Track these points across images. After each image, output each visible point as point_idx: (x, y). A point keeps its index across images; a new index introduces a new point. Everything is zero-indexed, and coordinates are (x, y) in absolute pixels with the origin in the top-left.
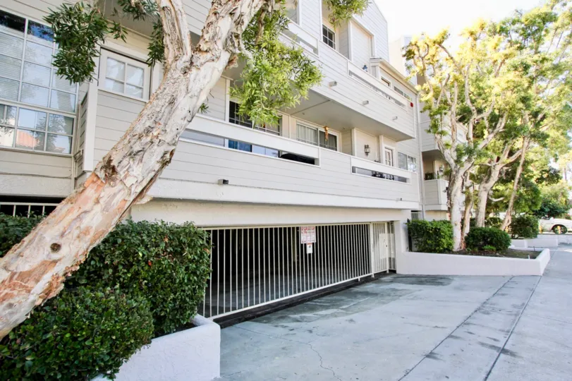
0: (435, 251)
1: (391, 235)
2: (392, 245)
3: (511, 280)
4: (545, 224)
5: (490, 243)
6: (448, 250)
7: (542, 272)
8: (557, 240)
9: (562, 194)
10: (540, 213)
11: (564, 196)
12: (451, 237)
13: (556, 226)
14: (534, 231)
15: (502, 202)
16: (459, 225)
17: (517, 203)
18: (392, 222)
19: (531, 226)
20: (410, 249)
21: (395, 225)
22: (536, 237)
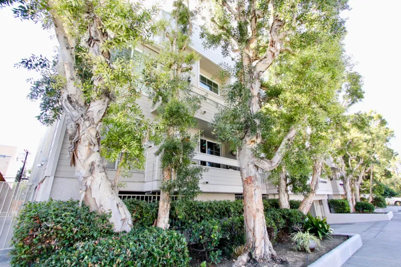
0: (343, 213)
1: (322, 206)
2: (323, 211)
3: (377, 223)
4: (388, 200)
5: (366, 209)
6: (348, 212)
7: (390, 219)
8: (397, 209)
9: (397, 182)
10: (385, 195)
11: (398, 184)
12: (349, 206)
13: (396, 202)
14: (384, 204)
15: (366, 190)
16: (351, 201)
17: (373, 190)
18: (321, 200)
19: (382, 202)
20: (331, 212)
21: (323, 201)
22: (386, 207)
